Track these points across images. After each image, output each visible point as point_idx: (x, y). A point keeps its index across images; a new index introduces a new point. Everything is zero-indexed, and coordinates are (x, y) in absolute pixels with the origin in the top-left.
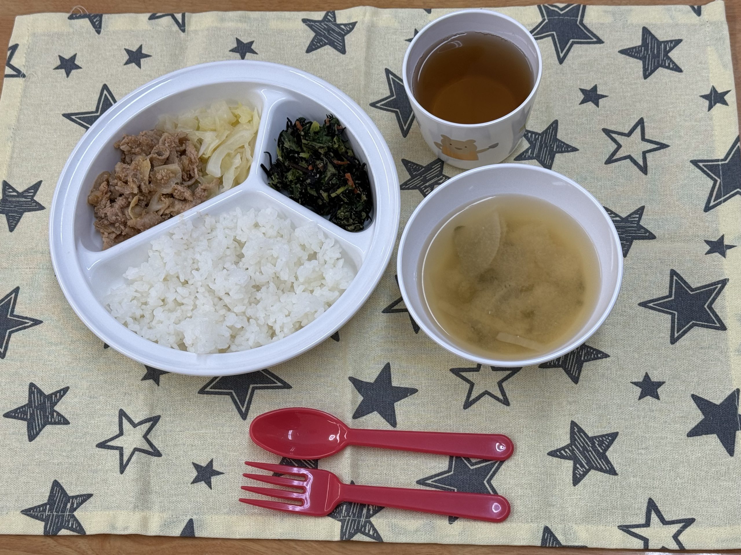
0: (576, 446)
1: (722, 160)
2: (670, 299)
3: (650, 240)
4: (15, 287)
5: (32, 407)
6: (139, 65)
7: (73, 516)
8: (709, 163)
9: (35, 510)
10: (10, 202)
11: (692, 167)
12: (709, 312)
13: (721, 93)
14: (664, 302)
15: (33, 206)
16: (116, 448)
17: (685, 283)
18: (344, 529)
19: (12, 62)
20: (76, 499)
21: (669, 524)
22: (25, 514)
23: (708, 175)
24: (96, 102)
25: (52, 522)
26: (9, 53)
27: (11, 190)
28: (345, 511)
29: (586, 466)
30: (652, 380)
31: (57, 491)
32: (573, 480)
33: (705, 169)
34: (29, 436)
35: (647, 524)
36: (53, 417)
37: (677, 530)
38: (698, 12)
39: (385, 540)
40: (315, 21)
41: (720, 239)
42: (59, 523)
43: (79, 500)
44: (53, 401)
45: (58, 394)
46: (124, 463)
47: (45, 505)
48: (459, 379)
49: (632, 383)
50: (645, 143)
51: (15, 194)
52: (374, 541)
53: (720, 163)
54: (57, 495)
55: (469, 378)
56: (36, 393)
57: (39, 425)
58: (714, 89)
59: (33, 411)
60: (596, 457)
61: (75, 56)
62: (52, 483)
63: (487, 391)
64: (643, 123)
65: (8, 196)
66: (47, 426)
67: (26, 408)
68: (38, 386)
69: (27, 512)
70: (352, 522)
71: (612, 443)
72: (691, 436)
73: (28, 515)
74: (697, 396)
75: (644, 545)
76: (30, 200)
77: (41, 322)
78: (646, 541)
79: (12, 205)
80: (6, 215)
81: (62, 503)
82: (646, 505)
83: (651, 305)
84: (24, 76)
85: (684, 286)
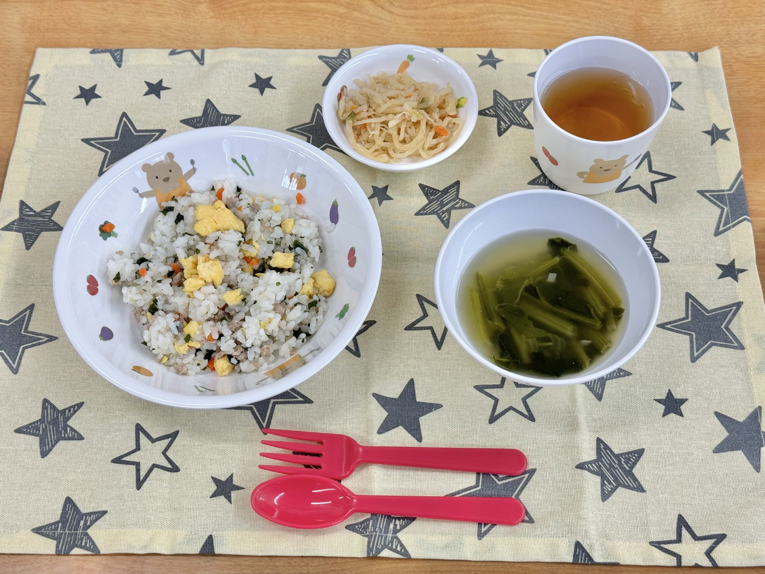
0: (602, 462)
1: (727, 190)
2: (687, 321)
3: (664, 263)
4: (30, 304)
5: (44, 422)
6: (159, 96)
7: (87, 534)
8: (715, 193)
9: (47, 528)
10: (27, 221)
11: (700, 196)
12: (727, 332)
13: (722, 130)
14: (682, 323)
15: (51, 226)
16: (133, 463)
17: (701, 305)
18: (371, 544)
19: (33, 91)
20: (90, 516)
21: (700, 540)
22: (36, 533)
23: (715, 204)
24: (116, 128)
25: (64, 540)
26: (30, 82)
27: (28, 210)
28: (372, 526)
29: (613, 483)
30: (675, 398)
31: (70, 508)
32: (601, 496)
33: (712, 198)
34: (41, 452)
35: (679, 540)
36: (67, 432)
37: (709, 546)
38: (696, 58)
39: (413, 556)
40: (331, 58)
41: (731, 263)
42: (72, 541)
43: (93, 517)
44: (67, 415)
45: (72, 409)
46: (142, 478)
47: (57, 523)
48: (483, 396)
49: (656, 400)
50: (653, 174)
51: (32, 213)
52: (402, 557)
53: (726, 193)
54: (69, 512)
55: (494, 395)
56: (49, 408)
57: (51, 441)
58: (714, 127)
59: (46, 427)
60: (623, 474)
61: (95, 86)
62: (64, 500)
63: (512, 407)
64: (650, 156)
65: (25, 215)
66: (60, 441)
67: (39, 423)
68: (52, 402)
69: (38, 530)
70: (379, 538)
71: (639, 460)
72: (717, 452)
73: (39, 534)
74: (720, 413)
75: (678, 562)
76: (48, 219)
77: (56, 338)
78: (679, 558)
79: (29, 224)
80: (23, 234)
81: (74, 520)
82: (675, 521)
83: (669, 326)
84: (44, 104)
85: (700, 308)
